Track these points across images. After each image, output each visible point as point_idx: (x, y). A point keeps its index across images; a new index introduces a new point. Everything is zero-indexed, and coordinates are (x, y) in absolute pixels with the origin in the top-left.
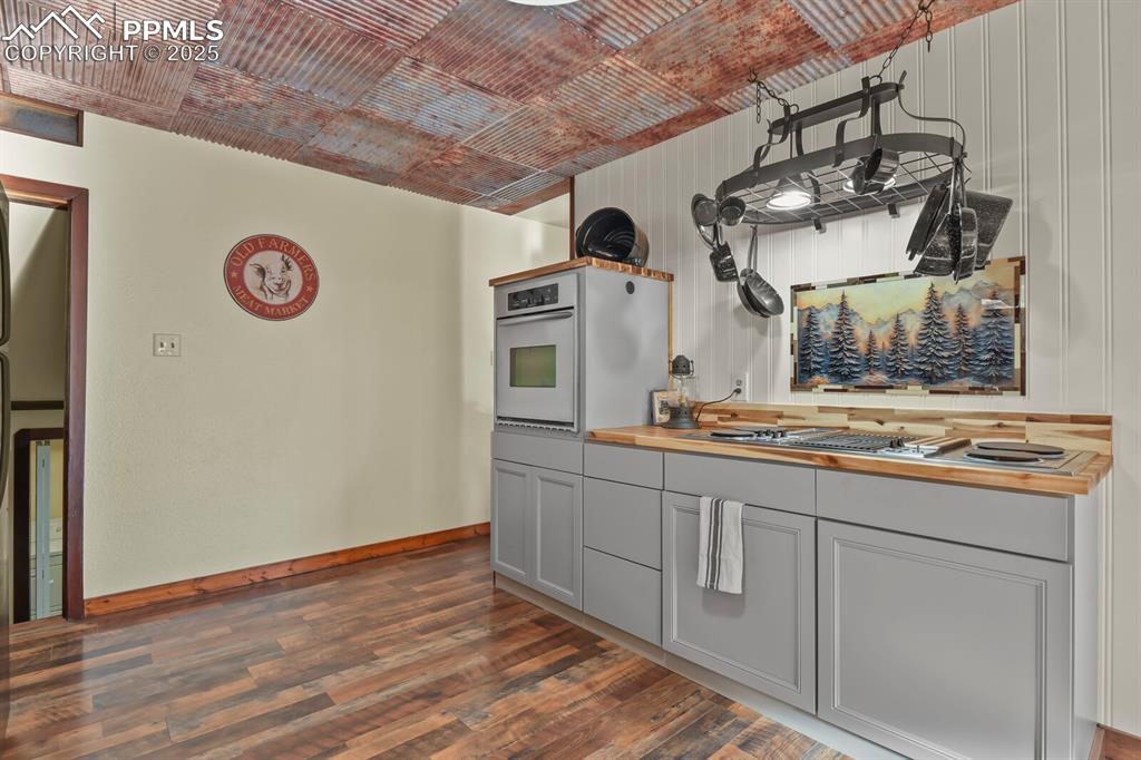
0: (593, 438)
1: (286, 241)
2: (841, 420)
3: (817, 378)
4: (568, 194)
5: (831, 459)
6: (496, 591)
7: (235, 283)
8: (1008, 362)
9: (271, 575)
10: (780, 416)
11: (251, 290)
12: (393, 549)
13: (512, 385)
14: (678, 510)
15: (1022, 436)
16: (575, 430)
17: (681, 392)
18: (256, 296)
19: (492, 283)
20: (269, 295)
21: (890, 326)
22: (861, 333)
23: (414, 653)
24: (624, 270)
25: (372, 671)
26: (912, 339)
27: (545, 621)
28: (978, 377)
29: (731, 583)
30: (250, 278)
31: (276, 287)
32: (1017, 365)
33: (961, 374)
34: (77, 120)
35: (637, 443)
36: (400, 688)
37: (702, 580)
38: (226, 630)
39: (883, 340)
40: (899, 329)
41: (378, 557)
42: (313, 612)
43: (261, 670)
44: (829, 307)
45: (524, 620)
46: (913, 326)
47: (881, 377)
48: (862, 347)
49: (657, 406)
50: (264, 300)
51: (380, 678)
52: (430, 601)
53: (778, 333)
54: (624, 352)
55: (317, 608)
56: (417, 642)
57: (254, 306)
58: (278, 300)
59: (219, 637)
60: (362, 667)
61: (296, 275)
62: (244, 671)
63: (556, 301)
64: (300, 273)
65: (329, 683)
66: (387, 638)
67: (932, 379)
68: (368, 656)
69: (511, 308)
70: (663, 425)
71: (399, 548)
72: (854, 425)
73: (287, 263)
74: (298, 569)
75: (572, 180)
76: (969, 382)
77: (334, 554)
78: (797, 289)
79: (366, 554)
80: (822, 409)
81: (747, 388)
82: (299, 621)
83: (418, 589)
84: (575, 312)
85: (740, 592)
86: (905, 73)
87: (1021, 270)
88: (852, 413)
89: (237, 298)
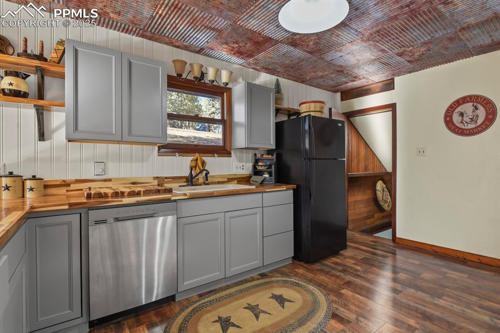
7: (449, 123)
11: (457, 124)
18: (459, 126)
20: (466, 124)
31: (470, 120)
50: (464, 128)
57: (458, 131)
58: (471, 126)
61: (481, 111)
64: (484, 110)
66: (459, 297)
73: (476, 107)
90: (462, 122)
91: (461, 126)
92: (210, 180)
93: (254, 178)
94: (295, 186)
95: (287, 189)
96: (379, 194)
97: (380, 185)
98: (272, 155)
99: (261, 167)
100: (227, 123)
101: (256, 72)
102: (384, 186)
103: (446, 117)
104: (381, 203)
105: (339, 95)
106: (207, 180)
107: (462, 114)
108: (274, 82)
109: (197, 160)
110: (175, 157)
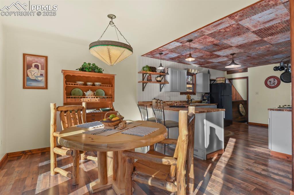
7: (266, 84)
58: (273, 85)
90: (270, 84)
91: (270, 85)
92: (192, 102)
93: (203, 101)
94: (217, 104)
95: (216, 105)
96: (240, 109)
97: (241, 106)
98: (209, 94)
99: (205, 98)
100: (194, 85)
101: (202, 67)
102: (242, 106)
103: (265, 82)
104: (241, 112)
105: (226, 72)
106: (191, 102)
107: (270, 82)
108: (208, 70)
109: (188, 96)
110: (183, 95)
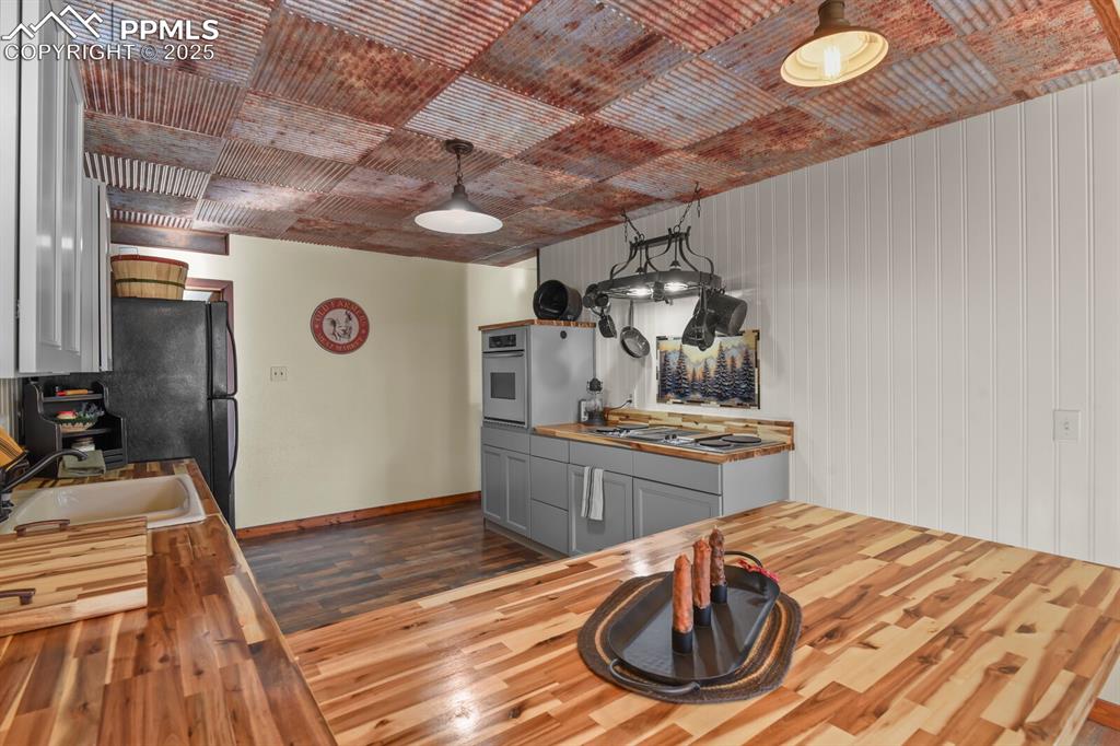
0: (535, 432)
1: (347, 301)
2: (678, 421)
3: (669, 395)
4: (535, 258)
5: (638, 445)
6: (485, 531)
7: (318, 332)
8: (753, 390)
9: (343, 520)
10: (650, 418)
11: (327, 335)
12: (421, 506)
13: (492, 396)
14: (576, 474)
15: (756, 433)
16: (525, 426)
17: (596, 402)
18: (330, 339)
19: (480, 328)
20: (339, 338)
21: (703, 365)
22: (690, 369)
23: (429, 559)
24: (558, 325)
25: (402, 567)
26: (712, 374)
27: (511, 546)
28: (741, 398)
29: (597, 514)
30: (327, 328)
31: (343, 332)
32: (756, 392)
33: (734, 396)
34: (226, 238)
35: (557, 435)
36: (419, 573)
37: (583, 514)
38: (320, 547)
39: (699, 375)
40: (706, 368)
41: (410, 511)
42: (369, 539)
43: (341, 565)
44: (674, 352)
45: (498, 545)
46: (713, 366)
47: (698, 396)
48: (690, 377)
49: (583, 410)
50: (336, 341)
51: (407, 569)
52: (440, 535)
53: (650, 366)
54: (561, 377)
55: (372, 538)
56: (430, 555)
57: (330, 345)
58: (344, 341)
59: (315, 550)
60: (397, 565)
61: (355, 324)
62: (333, 565)
63: (514, 345)
64: (357, 323)
65: (380, 570)
67: (722, 398)
68: (402, 560)
69: (491, 347)
70: (586, 424)
71: (425, 505)
72: (685, 424)
73: (349, 316)
74: (359, 516)
75: (538, 251)
76: (737, 401)
77: (382, 508)
78: (659, 338)
79: (403, 508)
80: (670, 414)
81: (635, 400)
82: (362, 543)
83: (435, 529)
84: (525, 353)
85: (600, 518)
86: (689, 228)
87: (758, 338)
88: (684, 417)
89: (319, 342)
90: (334, 334)
91: (333, 339)
103: (313, 322)
